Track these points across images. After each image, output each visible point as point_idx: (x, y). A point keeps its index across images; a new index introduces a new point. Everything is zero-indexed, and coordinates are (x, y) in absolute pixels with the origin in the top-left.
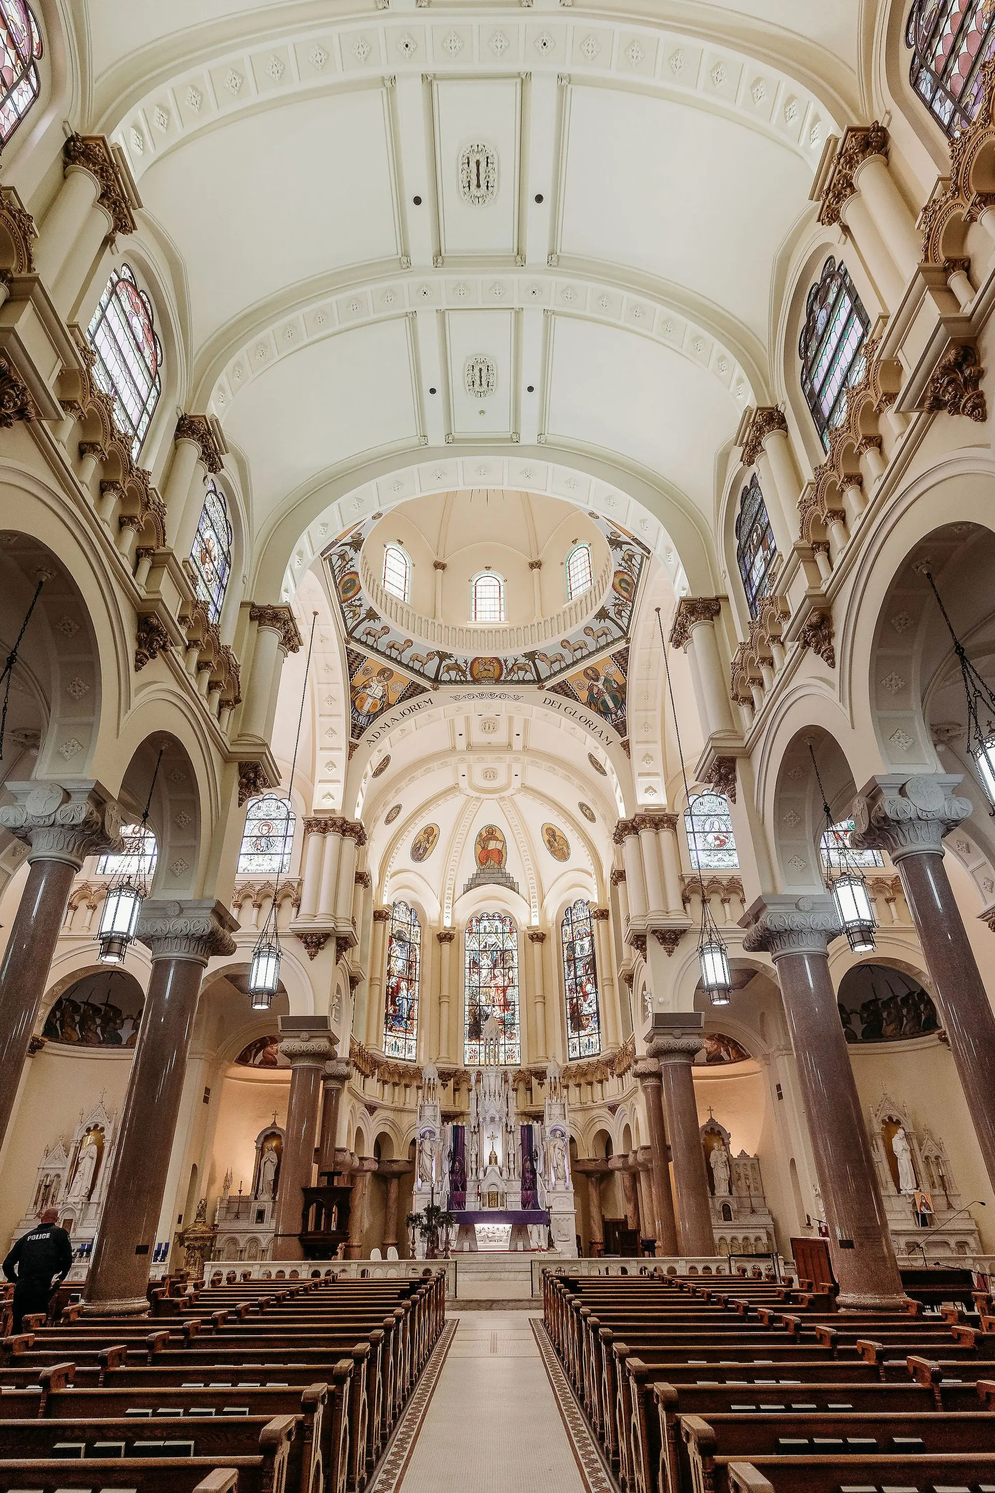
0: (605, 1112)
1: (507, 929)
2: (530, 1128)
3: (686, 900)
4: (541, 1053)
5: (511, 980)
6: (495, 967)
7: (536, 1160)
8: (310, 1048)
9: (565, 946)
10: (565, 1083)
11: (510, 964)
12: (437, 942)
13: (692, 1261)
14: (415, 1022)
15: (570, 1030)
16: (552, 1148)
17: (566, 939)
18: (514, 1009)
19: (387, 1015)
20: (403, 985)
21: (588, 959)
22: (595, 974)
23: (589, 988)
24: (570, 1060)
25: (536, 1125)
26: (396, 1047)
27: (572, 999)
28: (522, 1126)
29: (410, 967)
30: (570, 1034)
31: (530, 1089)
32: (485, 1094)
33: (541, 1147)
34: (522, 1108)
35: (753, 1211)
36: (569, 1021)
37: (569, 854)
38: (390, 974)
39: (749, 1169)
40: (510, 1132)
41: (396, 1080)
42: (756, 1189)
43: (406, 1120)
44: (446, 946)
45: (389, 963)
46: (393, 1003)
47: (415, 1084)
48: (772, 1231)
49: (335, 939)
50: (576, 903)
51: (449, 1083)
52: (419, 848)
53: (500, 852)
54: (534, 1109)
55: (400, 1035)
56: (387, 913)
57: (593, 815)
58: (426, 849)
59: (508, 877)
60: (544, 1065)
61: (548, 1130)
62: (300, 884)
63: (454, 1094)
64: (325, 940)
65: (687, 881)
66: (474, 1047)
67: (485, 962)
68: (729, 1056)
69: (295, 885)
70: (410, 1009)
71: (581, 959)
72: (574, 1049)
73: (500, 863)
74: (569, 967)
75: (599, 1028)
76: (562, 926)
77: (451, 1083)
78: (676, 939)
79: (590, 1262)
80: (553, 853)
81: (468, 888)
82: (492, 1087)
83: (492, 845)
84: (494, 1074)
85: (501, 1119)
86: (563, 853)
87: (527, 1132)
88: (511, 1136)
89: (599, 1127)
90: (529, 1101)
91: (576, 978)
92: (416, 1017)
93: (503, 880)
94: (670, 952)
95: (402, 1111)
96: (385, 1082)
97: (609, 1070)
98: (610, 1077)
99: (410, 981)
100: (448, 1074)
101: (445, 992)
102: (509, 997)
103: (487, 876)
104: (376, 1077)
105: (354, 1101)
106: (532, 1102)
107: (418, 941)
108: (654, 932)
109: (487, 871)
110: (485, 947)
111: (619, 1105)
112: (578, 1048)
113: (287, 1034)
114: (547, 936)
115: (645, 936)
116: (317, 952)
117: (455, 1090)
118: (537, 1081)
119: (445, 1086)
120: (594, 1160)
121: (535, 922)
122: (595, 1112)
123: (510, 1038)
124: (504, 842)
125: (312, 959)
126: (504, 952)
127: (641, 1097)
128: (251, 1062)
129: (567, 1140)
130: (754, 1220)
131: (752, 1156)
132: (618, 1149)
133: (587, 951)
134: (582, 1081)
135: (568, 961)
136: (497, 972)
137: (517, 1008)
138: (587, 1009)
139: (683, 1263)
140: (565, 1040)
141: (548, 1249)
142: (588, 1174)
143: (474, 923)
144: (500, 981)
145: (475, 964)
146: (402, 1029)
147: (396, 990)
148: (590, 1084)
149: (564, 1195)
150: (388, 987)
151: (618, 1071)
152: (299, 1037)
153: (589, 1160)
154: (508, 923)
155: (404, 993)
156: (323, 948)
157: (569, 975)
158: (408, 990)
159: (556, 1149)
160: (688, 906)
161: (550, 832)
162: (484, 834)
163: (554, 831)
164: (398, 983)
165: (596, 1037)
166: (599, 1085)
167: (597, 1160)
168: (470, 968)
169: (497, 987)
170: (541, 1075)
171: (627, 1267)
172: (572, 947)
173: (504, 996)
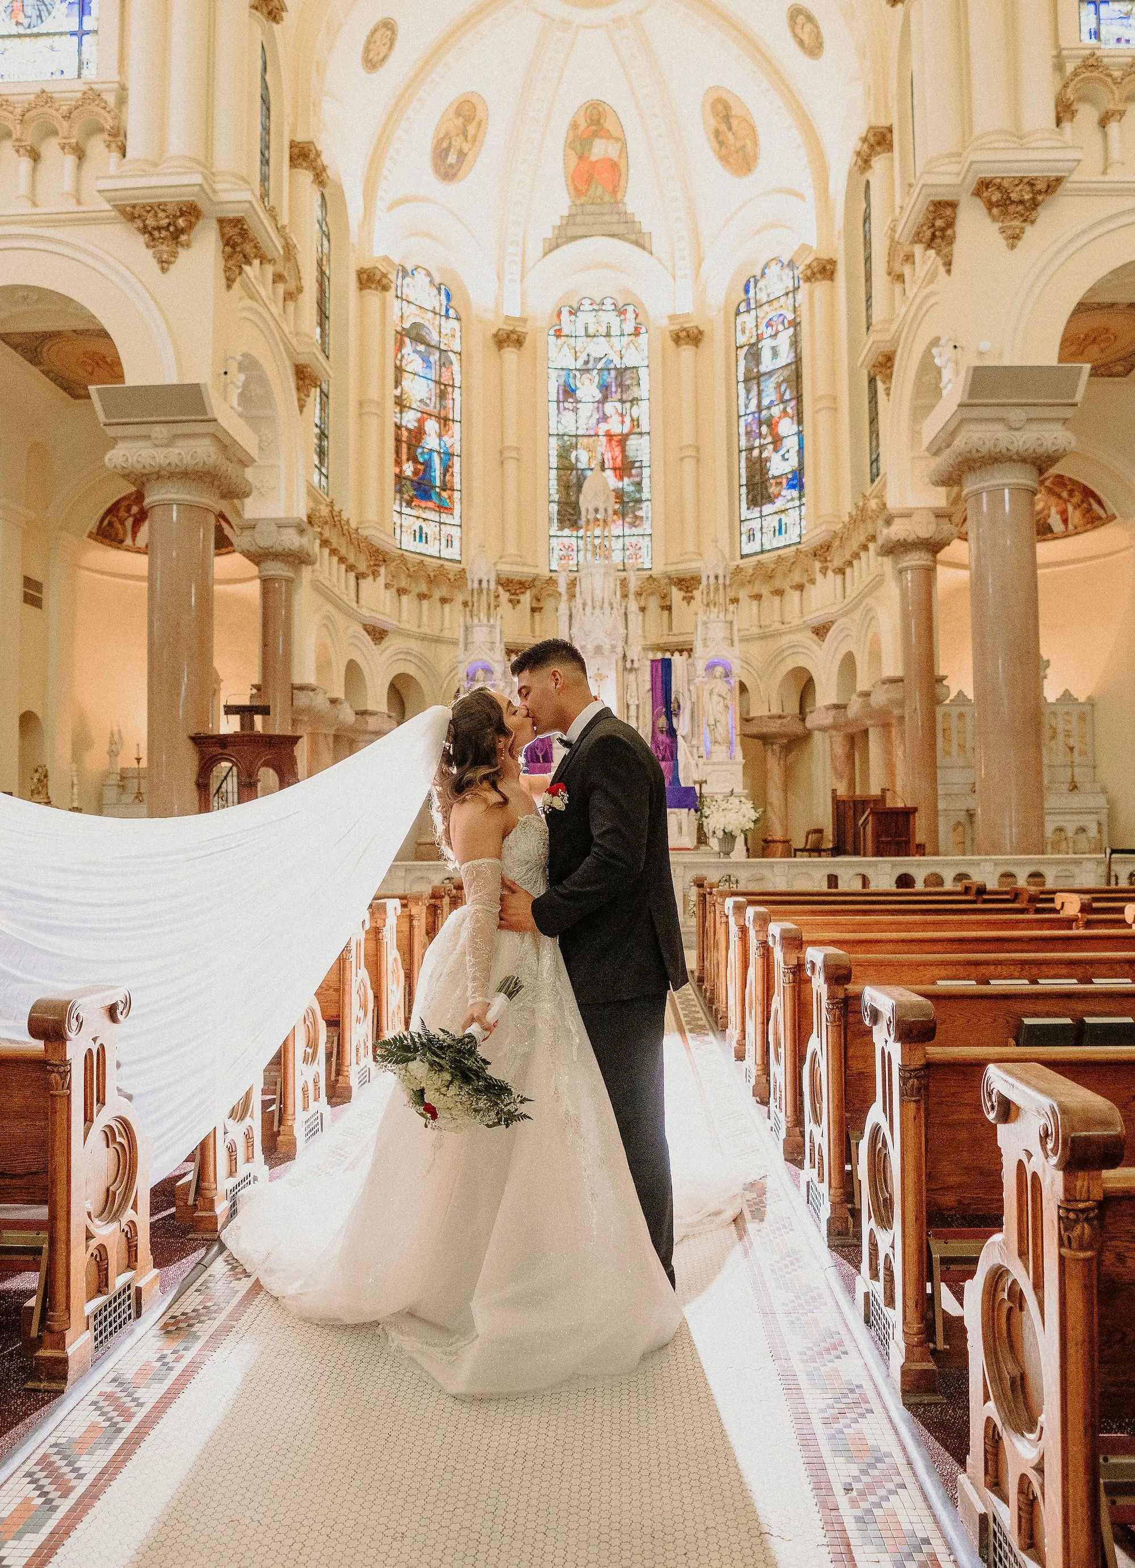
0: (807, 638)
1: (629, 327)
2: (667, 664)
3: (1064, 112)
4: (691, 547)
5: (636, 422)
6: (605, 399)
7: (677, 715)
8: (174, 459)
9: (742, 353)
10: (732, 594)
11: (635, 392)
12: (494, 348)
13: (1006, 862)
14: (456, 495)
15: (744, 505)
16: (706, 694)
17: (742, 340)
18: (641, 475)
19: (399, 477)
20: (431, 426)
21: (786, 373)
22: (799, 398)
23: (786, 427)
24: (742, 557)
25: (678, 661)
26: (421, 536)
27: (750, 449)
28: (653, 661)
29: (442, 395)
30: (745, 513)
31: (669, 608)
32: (584, 605)
33: (687, 694)
34: (653, 639)
35: (1074, 787)
36: (744, 490)
37: (755, 157)
38: (400, 403)
39: (1074, 719)
40: (631, 670)
41: (424, 588)
42: (1083, 753)
43: (445, 657)
44: (510, 354)
45: (398, 383)
46: (414, 459)
47: (459, 598)
48: (1104, 819)
49: (215, 225)
50: (767, 266)
51: (522, 598)
52: (447, 151)
53: (614, 166)
54: (674, 639)
55: (428, 515)
56: (385, 275)
57: (818, 35)
58: (462, 155)
59: (629, 221)
60: (694, 565)
61: (700, 665)
62: (122, 100)
63: (532, 617)
64: (191, 225)
65: (1070, 68)
66: (567, 542)
67: (588, 389)
68: (1065, 521)
69: (111, 99)
70: (446, 469)
71: (770, 373)
72: (751, 537)
73: (614, 191)
74: (748, 391)
75: (800, 498)
76: (738, 313)
77: (526, 599)
78: (1035, 205)
79: (791, 865)
80: (724, 159)
81: (553, 246)
82: (598, 592)
83: (601, 149)
84: (602, 570)
85: (613, 647)
86: (745, 158)
87: (663, 671)
88: (632, 677)
89: (790, 664)
90: (666, 627)
91: (760, 411)
92: (457, 486)
93: (621, 229)
94: (1014, 239)
95: (438, 640)
96: (401, 592)
97: (818, 565)
98: (819, 577)
99: (444, 421)
100: (521, 583)
101: (511, 441)
102: (631, 453)
103: (590, 219)
104: (381, 580)
105: (329, 607)
106: (670, 628)
107: (457, 349)
108: (984, 185)
109: (590, 209)
110: (587, 362)
111: (833, 622)
112: (758, 535)
113: (119, 431)
114: (706, 334)
115: (953, 205)
116: (174, 254)
117: (533, 610)
118: (682, 594)
119: (514, 603)
120: (780, 717)
121: (685, 306)
122: (785, 640)
123: (633, 525)
124: (624, 145)
125: (164, 270)
126: (621, 372)
127: (892, 591)
128: (128, 541)
129: (734, 682)
130: (1075, 801)
131: (1082, 699)
132: (826, 694)
133: (786, 356)
134: (765, 591)
135: (746, 380)
136: (610, 408)
137: (646, 472)
138: (779, 466)
139: (989, 867)
140: (737, 522)
141: (696, 848)
142: (765, 739)
143: (565, 312)
144: (615, 426)
145: (568, 392)
146: (430, 504)
147: (418, 434)
148: (779, 593)
149: (724, 767)
150: (398, 427)
151: (837, 562)
152: (148, 437)
153: (771, 717)
154: (630, 315)
155: (431, 442)
156: (188, 245)
157: (746, 407)
158: (440, 436)
159: (715, 697)
160: (1066, 125)
161: (720, 108)
162: (583, 125)
163: (727, 107)
164: (421, 422)
165: (794, 514)
166: (796, 594)
167: (784, 717)
168: (558, 402)
169: (609, 436)
170: (687, 584)
171: (870, 873)
172: (754, 354)
173: (623, 451)
